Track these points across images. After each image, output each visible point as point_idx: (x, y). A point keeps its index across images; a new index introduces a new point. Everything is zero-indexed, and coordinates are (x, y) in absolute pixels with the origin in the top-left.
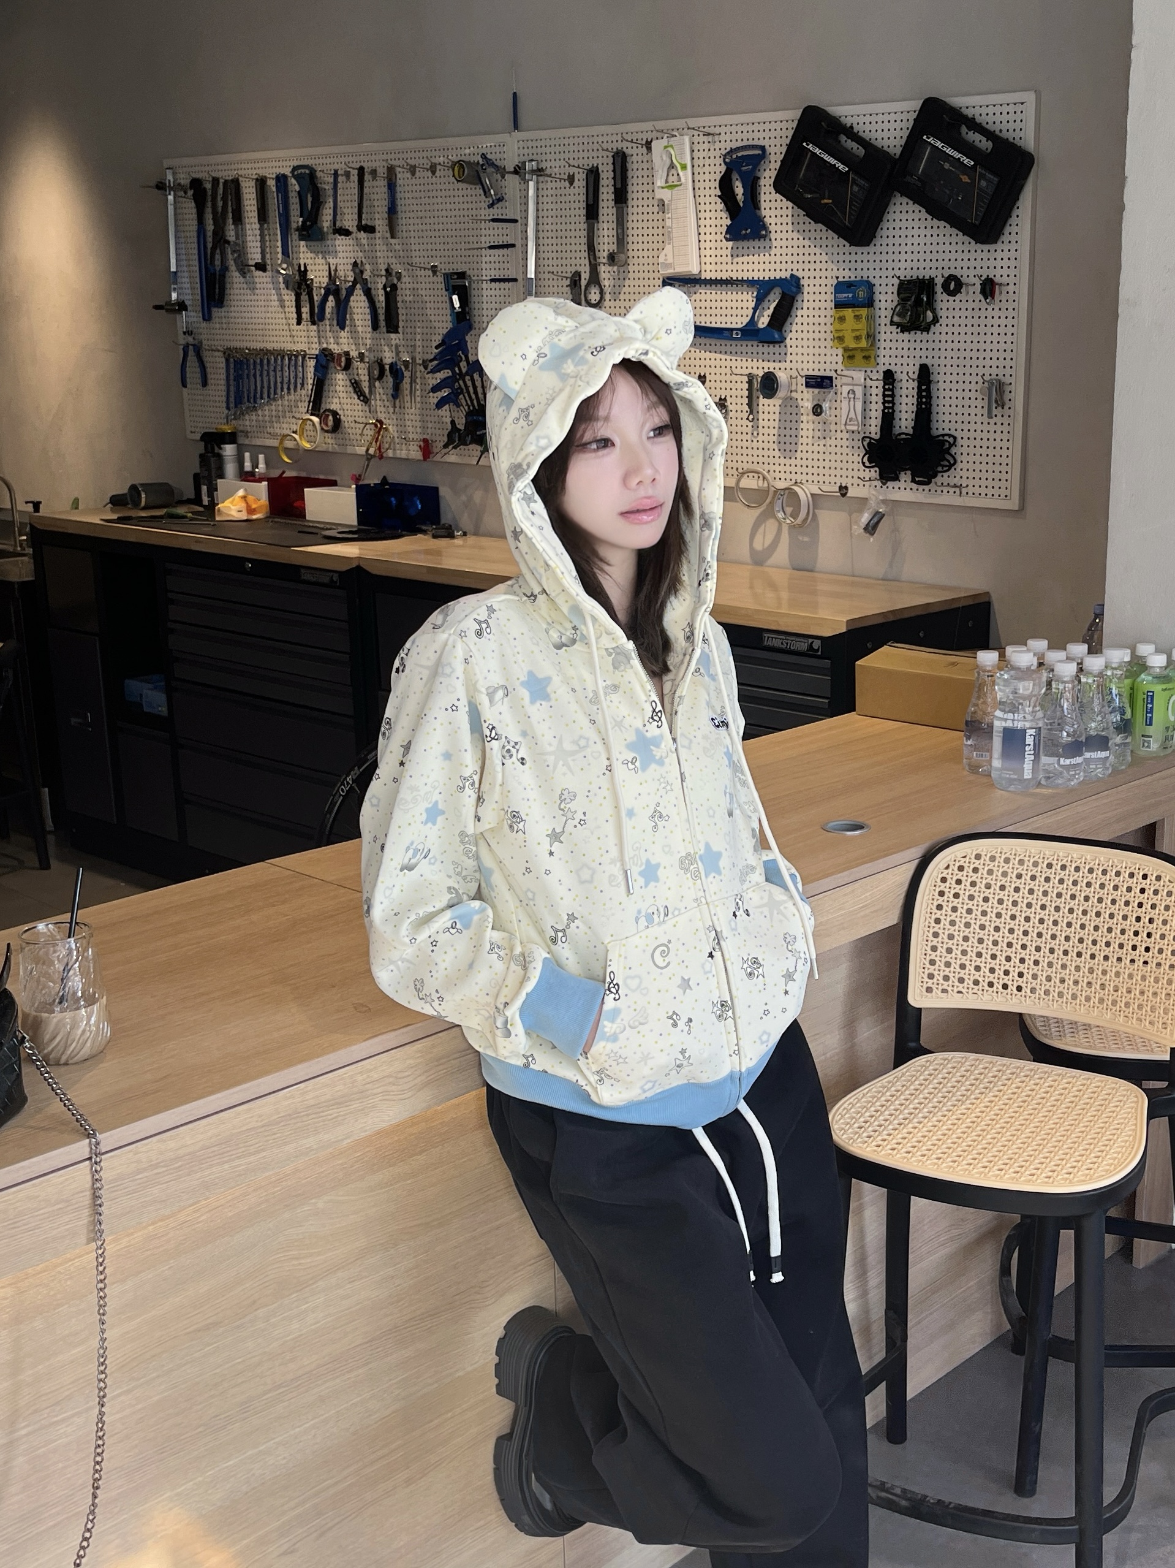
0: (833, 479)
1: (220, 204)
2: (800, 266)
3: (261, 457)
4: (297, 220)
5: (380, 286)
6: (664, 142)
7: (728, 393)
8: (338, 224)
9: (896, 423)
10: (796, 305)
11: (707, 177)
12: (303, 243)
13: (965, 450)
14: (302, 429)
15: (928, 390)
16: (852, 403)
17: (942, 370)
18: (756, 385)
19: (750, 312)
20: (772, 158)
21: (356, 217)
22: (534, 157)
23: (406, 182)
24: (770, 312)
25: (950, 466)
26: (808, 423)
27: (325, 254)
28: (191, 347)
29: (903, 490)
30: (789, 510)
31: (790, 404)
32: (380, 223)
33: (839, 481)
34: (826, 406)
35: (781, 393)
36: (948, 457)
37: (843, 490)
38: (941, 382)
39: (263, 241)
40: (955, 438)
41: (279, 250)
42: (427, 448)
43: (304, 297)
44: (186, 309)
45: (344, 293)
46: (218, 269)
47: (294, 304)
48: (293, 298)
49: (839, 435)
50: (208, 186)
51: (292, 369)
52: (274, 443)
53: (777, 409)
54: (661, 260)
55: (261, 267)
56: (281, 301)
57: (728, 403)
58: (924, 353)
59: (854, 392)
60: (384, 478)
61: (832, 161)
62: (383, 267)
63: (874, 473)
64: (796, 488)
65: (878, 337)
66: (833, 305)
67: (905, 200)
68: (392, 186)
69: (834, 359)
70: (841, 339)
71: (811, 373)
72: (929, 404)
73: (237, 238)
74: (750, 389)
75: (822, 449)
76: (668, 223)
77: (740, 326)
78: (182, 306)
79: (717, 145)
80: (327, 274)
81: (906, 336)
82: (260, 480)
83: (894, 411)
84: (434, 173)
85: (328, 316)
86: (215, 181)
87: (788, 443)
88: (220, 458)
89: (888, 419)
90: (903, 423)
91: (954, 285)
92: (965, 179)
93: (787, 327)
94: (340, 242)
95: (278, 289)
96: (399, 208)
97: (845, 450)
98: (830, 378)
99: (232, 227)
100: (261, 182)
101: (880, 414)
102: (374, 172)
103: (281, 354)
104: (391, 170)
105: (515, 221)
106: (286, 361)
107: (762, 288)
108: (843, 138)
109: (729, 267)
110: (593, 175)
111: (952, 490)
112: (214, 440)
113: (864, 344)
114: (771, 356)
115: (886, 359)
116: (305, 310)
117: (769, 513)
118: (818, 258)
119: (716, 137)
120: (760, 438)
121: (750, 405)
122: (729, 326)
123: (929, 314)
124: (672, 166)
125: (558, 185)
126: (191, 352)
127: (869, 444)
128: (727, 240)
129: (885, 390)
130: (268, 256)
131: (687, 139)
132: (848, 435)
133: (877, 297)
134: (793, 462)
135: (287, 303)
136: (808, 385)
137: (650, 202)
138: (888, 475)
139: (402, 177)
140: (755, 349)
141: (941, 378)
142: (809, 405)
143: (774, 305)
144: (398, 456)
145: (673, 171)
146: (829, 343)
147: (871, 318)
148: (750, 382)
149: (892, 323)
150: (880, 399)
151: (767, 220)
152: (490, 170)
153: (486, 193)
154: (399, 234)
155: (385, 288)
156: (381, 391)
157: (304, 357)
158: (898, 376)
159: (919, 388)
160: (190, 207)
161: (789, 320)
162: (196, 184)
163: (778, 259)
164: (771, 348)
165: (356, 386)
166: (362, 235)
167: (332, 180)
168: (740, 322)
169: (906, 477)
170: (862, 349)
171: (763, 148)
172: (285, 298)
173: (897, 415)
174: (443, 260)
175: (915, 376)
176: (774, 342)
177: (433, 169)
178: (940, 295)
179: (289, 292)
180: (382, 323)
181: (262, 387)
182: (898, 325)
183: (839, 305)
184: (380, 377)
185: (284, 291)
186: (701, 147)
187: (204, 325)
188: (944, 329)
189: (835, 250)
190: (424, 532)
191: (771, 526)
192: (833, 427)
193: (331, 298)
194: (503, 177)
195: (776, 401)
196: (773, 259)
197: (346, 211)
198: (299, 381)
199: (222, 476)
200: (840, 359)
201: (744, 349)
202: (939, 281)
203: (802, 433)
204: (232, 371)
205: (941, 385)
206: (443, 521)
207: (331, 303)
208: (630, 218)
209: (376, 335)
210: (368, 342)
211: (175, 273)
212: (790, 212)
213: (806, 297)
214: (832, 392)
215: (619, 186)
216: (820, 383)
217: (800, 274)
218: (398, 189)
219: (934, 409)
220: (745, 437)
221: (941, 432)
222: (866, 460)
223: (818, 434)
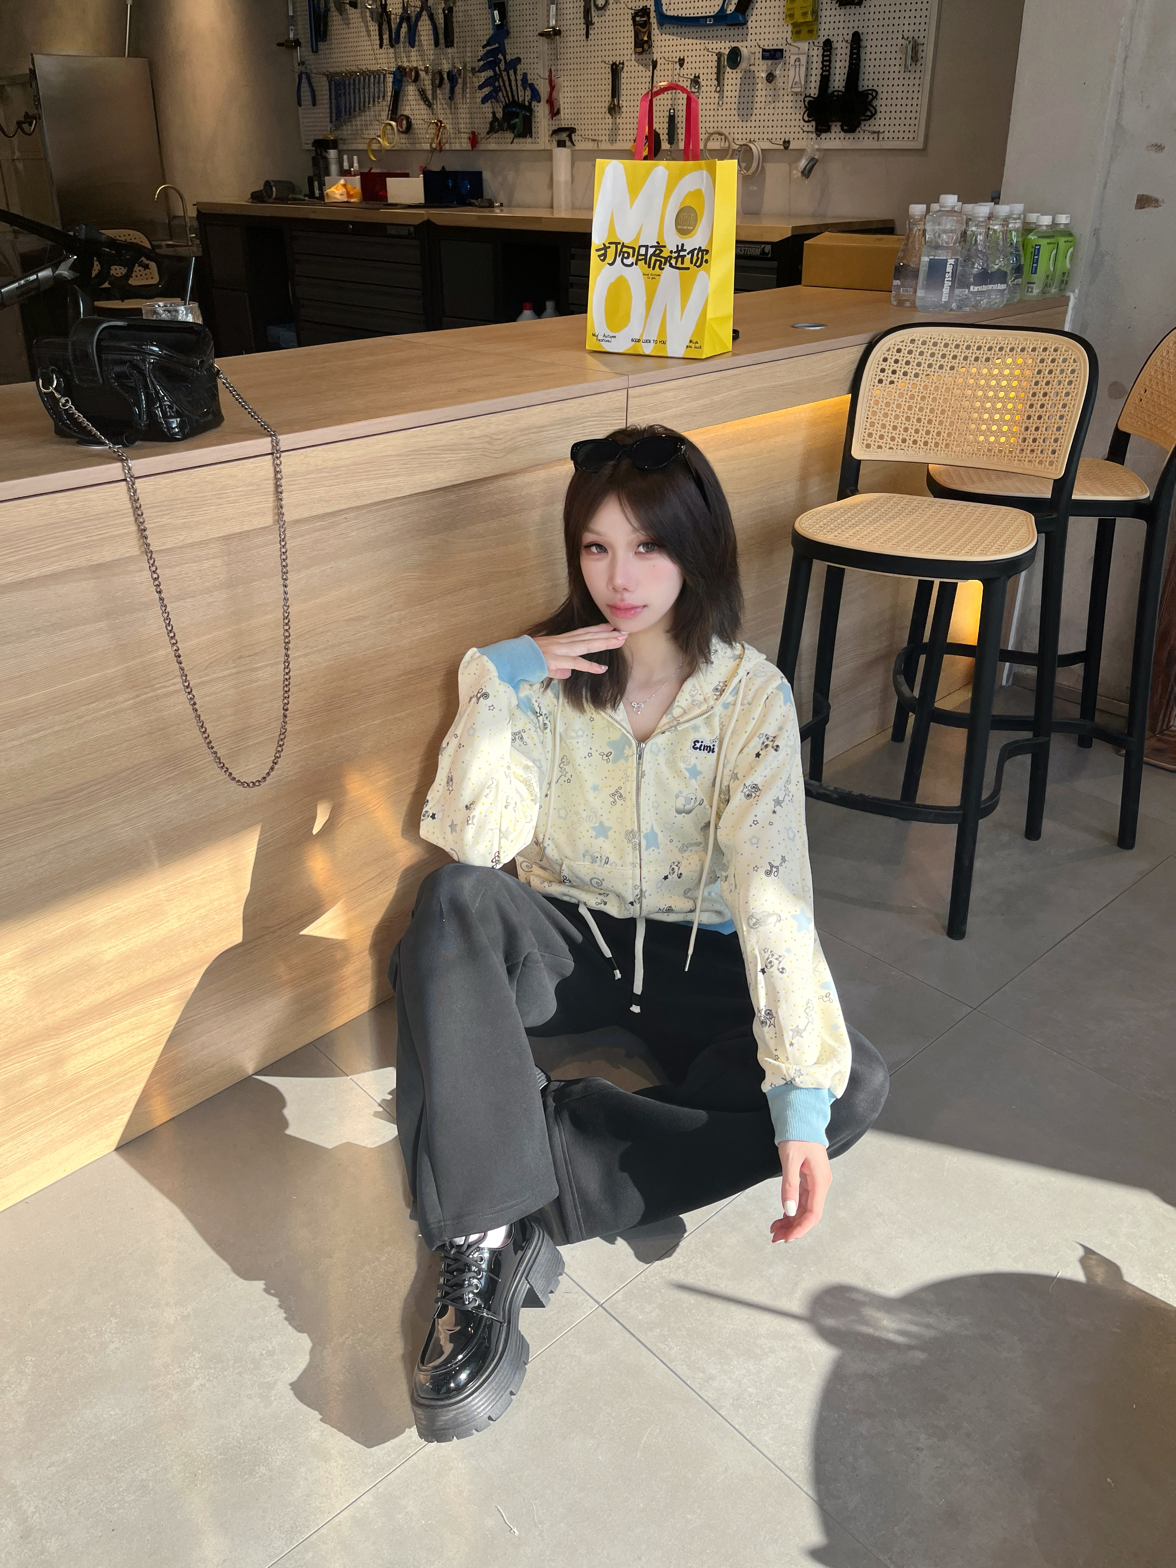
0: (779, 136)
3: (355, 158)
5: (440, 11)
7: (701, 71)
9: (831, 84)
13: (883, 102)
14: (384, 132)
15: (858, 54)
16: (797, 69)
17: (869, 36)
18: (724, 60)
19: (722, 2)
25: (872, 115)
26: (762, 91)
28: (304, 76)
29: (835, 139)
31: (749, 77)
33: (784, 136)
34: (777, 73)
35: (743, 65)
36: (871, 109)
37: (786, 144)
38: (869, 47)
40: (877, 92)
42: (474, 140)
43: (385, 26)
44: (300, 46)
45: (413, 19)
46: (322, 10)
47: (377, 33)
48: (377, 28)
49: (786, 98)
51: (376, 85)
52: (364, 147)
53: (739, 79)
55: (353, 5)
56: (368, 31)
57: (701, 80)
58: (856, 24)
59: (799, 61)
60: (443, 167)
63: (811, 127)
64: (751, 143)
65: (820, 13)
69: (785, 34)
70: (791, 16)
71: (766, 47)
72: (858, 65)
74: (719, 61)
75: (771, 111)
77: (712, 14)
78: (297, 43)
80: (401, 5)
81: (842, 10)
82: (355, 175)
83: (829, 74)
85: (402, 39)
87: (746, 108)
88: (326, 160)
89: (825, 80)
90: (837, 83)
93: (749, 12)
95: (365, 22)
97: (789, 111)
98: (782, 50)
101: (819, 78)
103: (367, 74)
106: (372, 79)
111: (872, 137)
112: (322, 145)
113: (809, 18)
114: (736, 37)
115: (825, 34)
116: (386, 37)
120: (725, 106)
121: (718, 79)
122: (703, 15)
126: (304, 80)
127: (809, 103)
129: (824, 57)
132: (792, 97)
134: (749, 124)
135: (372, 33)
136: (764, 58)
138: (822, 127)
140: (723, 33)
141: (869, 44)
142: (763, 75)
144: (453, 148)
146: (781, 22)
150: (820, 65)
155: (444, 10)
156: (441, 96)
157: (385, 75)
158: (835, 45)
159: (851, 53)
161: (751, 6)
164: (736, 30)
165: (422, 94)
168: (713, 11)
169: (835, 128)
170: (807, 24)
172: (371, 28)
173: (832, 77)
175: (849, 42)
176: (738, 25)
179: (374, 24)
180: (442, 41)
181: (355, 103)
184: (440, 85)
185: (371, 23)
187: (313, 56)
188: (873, 3)
190: (472, 205)
192: (781, 92)
193: (404, 25)
195: (738, 74)
198: (381, 95)
199: (328, 174)
200: (789, 35)
201: (715, 33)
203: (756, 99)
204: (333, 92)
205: (868, 49)
206: (485, 196)
207: (404, 29)
209: (438, 51)
210: (432, 57)
211: (292, 17)
214: (783, 61)
216: (773, 55)
219: (862, 70)
220: (712, 107)
221: (866, 88)
222: (806, 115)
223: (769, 99)
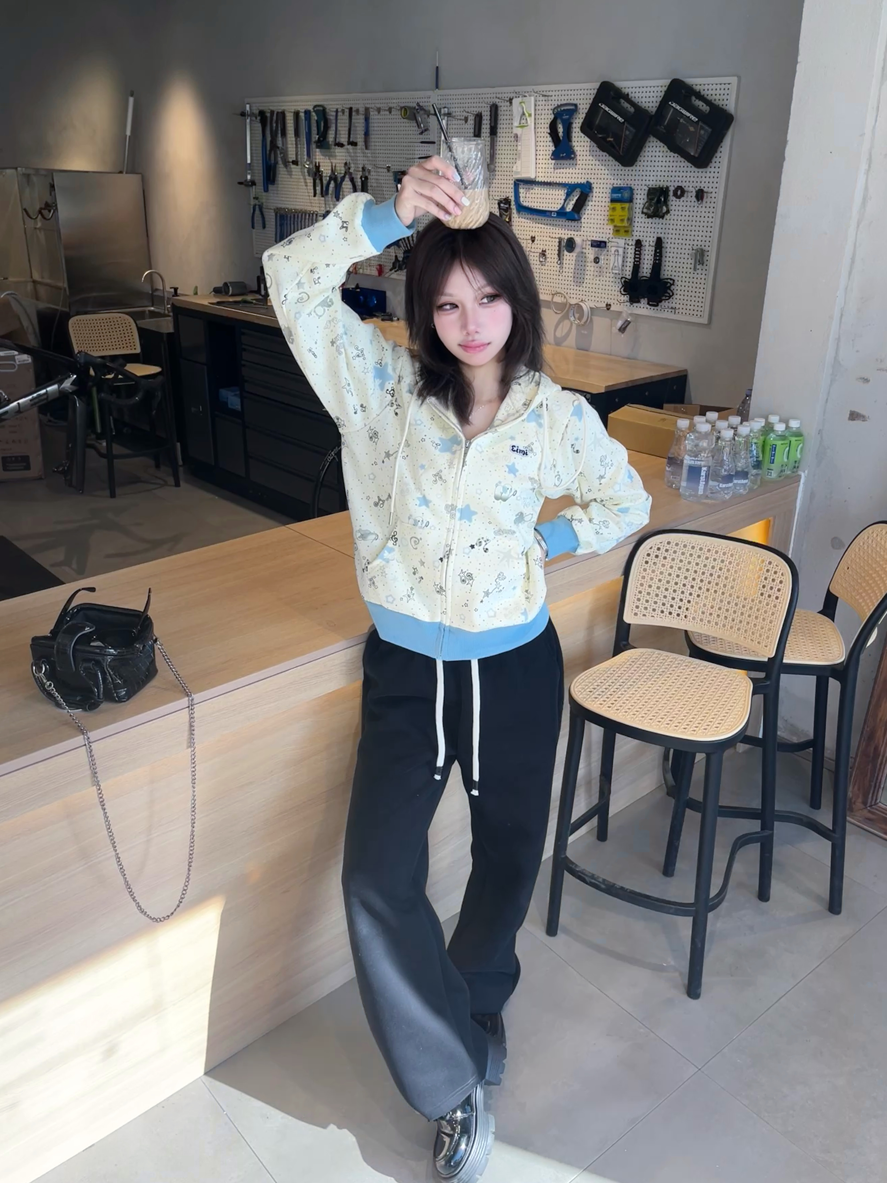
0: (603, 300)
1: (274, 125)
2: (593, 176)
4: (315, 137)
5: (359, 176)
6: (520, 99)
7: (547, 248)
8: (337, 140)
9: (641, 270)
10: (588, 199)
11: (543, 121)
12: (318, 150)
13: (679, 288)
15: (661, 253)
16: (616, 256)
17: (669, 241)
18: (563, 244)
19: (562, 201)
20: (581, 111)
21: (347, 136)
22: (447, 106)
23: (375, 117)
24: (573, 202)
25: (670, 297)
26: (591, 267)
27: (331, 156)
28: (257, 207)
29: (643, 308)
30: (577, 315)
31: (582, 257)
32: (360, 140)
33: (606, 301)
34: (602, 257)
35: (577, 250)
36: (669, 291)
37: (608, 306)
38: (668, 248)
39: (297, 147)
40: (674, 281)
41: (305, 153)
42: (381, 270)
43: (318, 181)
44: (255, 185)
45: (339, 179)
46: (272, 162)
47: (312, 184)
48: (312, 181)
49: (608, 275)
50: (268, 115)
53: (574, 258)
54: (514, 169)
55: (295, 163)
56: (306, 182)
57: (546, 254)
58: (660, 231)
59: (618, 251)
60: (357, 284)
61: (616, 115)
62: (361, 166)
63: (626, 298)
64: (581, 303)
65: (634, 220)
66: (609, 200)
67: (655, 140)
68: (367, 119)
69: (608, 231)
70: (612, 220)
71: (594, 239)
72: (660, 260)
73: (283, 145)
74: (559, 246)
75: (598, 282)
76: (519, 148)
77: (556, 209)
78: (253, 183)
79: (550, 102)
80: (330, 168)
81: (650, 220)
83: (640, 264)
84: (390, 112)
85: (330, 192)
86: (272, 112)
87: (579, 278)
89: (636, 268)
90: (645, 270)
91: (680, 192)
92: (692, 129)
93: (583, 211)
94: (338, 150)
95: (304, 176)
96: (371, 132)
97: (611, 284)
98: (605, 242)
99: (280, 139)
100: (297, 114)
101: (632, 265)
102: (357, 111)
103: (304, 212)
104: (367, 110)
105: (434, 143)
106: (307, 217)
107: (570, 188)
108: (622, 101)
109: (552, 175)
110: (479, 117)
111: (670, 310)
113: (625, 224)
114: (573, 228)
115: (637, 235)
116: (318, 189)
117: (566, 317)
118: (603, 172)
119: (550, 98)
120: (564, 274)
121: (559, 255)
122: (550, 209)
123: (665, 209)
124: (524, 114)
125: (459, 122)
126: (257, 209)
127: (625, 281)
128: (552, 159)
129: (636, 251)
130: (299, 157)
131: (533, 98)
132: (613, 275)
133: (635, 196)
134: (581, 288)
135: (308, 184)
136: (592, 246)
137: (510, 135)
138: (634, 299)
139: (373, 114)
140: (563, 223)
141: (668, 246)
142: (591, 257)
143: (576, 198)
144: (365, 273)
145: (524, 117)
146: (606, 222)
147: (630, 209)
148: (560, 242)
149: (643, 213)
150: (633, 256)
151: (576, 148)
152: (422, 112)
153: (419, 126)
154: (370, 148)
155: (361, 178)
157: (316, 215)
158: (643, 243)
159: (655, 251)
160: (258, 126)
161: (584, 208)
162: (262, 113)
163: (580, 171)
164: (573, 224)
166: (350, 147)
167: (334, 114)
168: (557, 207)
169: (644, 301)
170: (625, 227)
171: (576, 105)
172: (308, 181)
173: (641, 266)
174: (394, 163)
175: (654, 244)
176: (574, 220)
177: (390, 110)
178: (672, 199)
179: (310, 178)
182: (646, 214)
183: (613, 201)
185: (307, 177)
186: (540, 103)
187: (264, 194)
188: (672, 217)
189: (614, 167)
190: (377, 317)
191: (566, 323)
193: (332, 182)
194: (428, 116)
195: (574, 254)
196: (577, 171)
197: (342, 132)
200: (611, 231)
201: (558, 223)
202: (672, 189)
203: (587, 273)
204: (279, 219)
205: (668, 250)
206: (387, 311)
207: (332, 185)
208: (498, 143)
211: (250, 164)
212: (588, 144)
213: (594, 194)
214: (606, 250)
215: (493, 125)
216: (599, 245)
217: (592, 181)
218: (370, 121)
219: (663, 264)
220: (555, 273)
221: (666, 277)
222: (622, 290)
223: (597, 274)
